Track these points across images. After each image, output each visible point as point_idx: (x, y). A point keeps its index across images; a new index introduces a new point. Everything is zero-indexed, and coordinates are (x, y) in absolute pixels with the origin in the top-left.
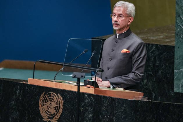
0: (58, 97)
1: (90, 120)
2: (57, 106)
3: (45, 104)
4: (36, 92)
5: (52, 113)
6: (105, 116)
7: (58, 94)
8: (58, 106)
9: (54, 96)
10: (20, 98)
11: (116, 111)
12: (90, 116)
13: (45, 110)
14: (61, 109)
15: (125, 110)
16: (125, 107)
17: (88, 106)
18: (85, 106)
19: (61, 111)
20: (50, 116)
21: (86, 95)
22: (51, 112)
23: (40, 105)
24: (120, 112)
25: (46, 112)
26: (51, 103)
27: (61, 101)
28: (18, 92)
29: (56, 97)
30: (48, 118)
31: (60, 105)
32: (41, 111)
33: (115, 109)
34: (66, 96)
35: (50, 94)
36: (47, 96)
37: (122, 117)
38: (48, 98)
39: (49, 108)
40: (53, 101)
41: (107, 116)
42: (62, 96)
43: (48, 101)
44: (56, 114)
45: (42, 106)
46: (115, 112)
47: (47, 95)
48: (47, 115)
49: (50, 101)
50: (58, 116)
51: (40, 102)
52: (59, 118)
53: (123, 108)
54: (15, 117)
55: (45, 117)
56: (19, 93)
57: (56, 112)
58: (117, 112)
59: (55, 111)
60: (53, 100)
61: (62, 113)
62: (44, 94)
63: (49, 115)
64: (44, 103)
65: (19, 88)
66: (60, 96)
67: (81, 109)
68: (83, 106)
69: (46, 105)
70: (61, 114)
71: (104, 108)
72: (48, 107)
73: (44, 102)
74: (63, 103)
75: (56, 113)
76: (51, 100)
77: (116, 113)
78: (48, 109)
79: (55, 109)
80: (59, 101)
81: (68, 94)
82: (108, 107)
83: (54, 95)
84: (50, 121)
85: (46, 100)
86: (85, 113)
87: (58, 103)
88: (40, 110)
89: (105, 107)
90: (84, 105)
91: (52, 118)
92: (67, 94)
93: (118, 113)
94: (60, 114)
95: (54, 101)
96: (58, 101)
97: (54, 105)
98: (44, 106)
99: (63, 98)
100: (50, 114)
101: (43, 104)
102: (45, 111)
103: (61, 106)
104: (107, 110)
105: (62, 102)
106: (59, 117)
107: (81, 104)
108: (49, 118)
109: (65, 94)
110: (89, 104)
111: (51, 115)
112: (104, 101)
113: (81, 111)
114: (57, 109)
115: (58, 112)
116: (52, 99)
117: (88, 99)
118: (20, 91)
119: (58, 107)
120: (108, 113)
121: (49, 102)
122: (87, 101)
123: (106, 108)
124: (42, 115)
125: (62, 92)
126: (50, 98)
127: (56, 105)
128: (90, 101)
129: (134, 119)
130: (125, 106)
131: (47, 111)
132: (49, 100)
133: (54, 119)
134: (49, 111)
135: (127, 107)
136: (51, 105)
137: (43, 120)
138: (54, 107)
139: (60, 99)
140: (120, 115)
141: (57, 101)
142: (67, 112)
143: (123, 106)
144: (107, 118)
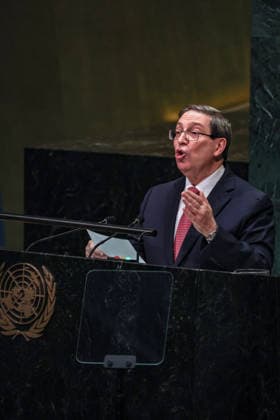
2: (40, 296)
3: (7, 294)
6: (174, 318)
8: (44, 296)
9: (32, 274)
12: (131, 318)
14: (51, 303)
19: (50, 308)
20: (20, 323)
21: (119, 267)
22: (23, 313)
25: (9, 313)
26: (22, 291)
27: (49, 284)
30: (13, 327)
31: (49, 293)
34: (65, 269)
35: (21, 267)
36: (11, 274)
38: (14, 278)
39: (19, 304)
40: (29, 285)
41: (178, 318)
42: (53, 271)
43: (14, 284)
47: (12, 270)
48: (12, 322)
49: (20, 284)
50: (43, 322)
52: (46, 327)
53: (221, 296)
55: (7, 325)
57: (37, 311)
59: (34, 309)
60: (29, 282)
62: (5, 269)
63: (18, 320)
64: (5, 291)
66: (47, 272)
67: (106, 301)
68: (111, 295)
69: (9, 296)
70: (52, 316)
72: (16, 301)
73: (3, 289)
74: (57, 289)
75: (37, 315)
76: (24, 282)
78: (16, 305)
79: (35, 306)
80: (46, 285)
81: (69, 266)
83: (31, 269)
84: (20, 335)
85: (9, 283)
87: (42, 289)
90: (113, 292)
92: (65, 265)
93: (208, 308)
94: (47, 318)
95: (32, 286)
96: (42, 284)
98: (3, 297)
99: (56, 277)
100: (22, 317)
101: (2, 293)
102: (6, 312)
103: (52, 296)
105: (52, 286)
106: (45, 324)
107: (107, 290)
109: (62, 266)
110: (128, 290)
111: (24, 320)
113: (107, 306)
114: (39, 303)
115: (43, 311)
116: (26, 279)
117: (123, 277)
119: (42, 298)
121: (17, 289)
122: (120, 281)
126: (21, 278)
127: (38, 293)
130: (224, 289)
131: (14, 310)
132: (17, 283)
133: (32, 329)
134: (17, 309)
136: (23, 296)
138: (32, 301)
139: (49, 279)
141: (38, 285)
142: (68, 312)
143: (221, 291)
144: (177, 321)
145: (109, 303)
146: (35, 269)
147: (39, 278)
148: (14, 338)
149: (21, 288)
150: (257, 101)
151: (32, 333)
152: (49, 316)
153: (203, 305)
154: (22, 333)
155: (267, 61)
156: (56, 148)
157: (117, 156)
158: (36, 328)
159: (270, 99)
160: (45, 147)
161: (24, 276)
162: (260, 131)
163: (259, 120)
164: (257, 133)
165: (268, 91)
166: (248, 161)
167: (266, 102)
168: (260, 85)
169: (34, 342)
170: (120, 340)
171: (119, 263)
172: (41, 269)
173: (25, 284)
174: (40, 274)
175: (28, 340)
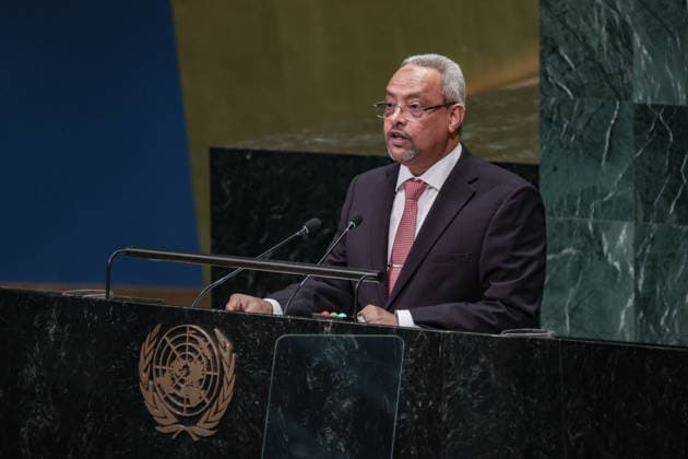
0: (216, 341)
1: (346, 419)
2: (212, 373)
3: (164, 371)
4: (125, 328)
6: (408, 403)
8: (218, 374)
9: (200, 340)
10: (63, 354)
11: (449, 381)
12: (347, 404)
13: (164, 393)
14: (229, 384)
15: (485, 375)
16: (483, 366)
17: (337, 369)
19: (227, 391)
20: (184, 414)
21: (327, 329)
22: (188, 400)
23: (144, 376)
24: (465, 384)
25: (166, 399)
26: (186, 367)
27: (226, 355)
28: (51, 331)
29: (206, 341)
31: (226, 368)
32: (148, 396)
33: (448, 374)
34: (248, 333)
35: (184, 330)
36: (169, 341)
37: (475, 401)
38: (174, 348)
39: (182, 386)
40: (196, 357)
41: (414, 404)
42: (231, 335)
43: (174, 357)
44: (211, 406)
45: (151, 378)
46: (447, 385)
47: (170, 336)
48: (171, 412)
49: (183, 357)
50: (216, 413)
51: (143, 364)
52: (221, 419)
53: (477, 369)
54: (41, 426)
55: (166, 418)
56: (56, 334)
57: (209, 396)
58: (453, 387)
59: (204, 394)
60: (197, 353)
62: (160, 335)
63: (181, 409)
64: (160, 367)
65: (54, 316)
66: (222, 338)
67: (309, 380)
68: (316, 370)
69: (167, 374)
70: (230, 404)
72: (177, 380)
73: (158, 364)
74: (236, 363)
75: (208, 402)
76: (188, 353)
77: (448, 391)
78: (178, 388)
79: (205, 388)
80: (221, 357)
81: (255, 328)
82: (416, 370)
83: (198, 333)
84: (184, 432)
85: (166, 355)
87: (215, 363)
88: (143, 391)
90: (320, 366)
91: (193, 420)
92: (248, 327)
93: (459, 389)
94: (223, 406)
95: (200, 358)
96: (214, 357)
97: (198, 370)
98: (158, 376)
99: (236, 344)
100: (186, 406)
101: (157, 370)
102: (162, 398)
103: (229, 374)
104: (413, 380)
105: (230, 360)
106: (221, 415)
107: (310, 364)
108: (181, 420)
109: (243, 328)
110: (341, 362)
111: (191, 410)
113: (310, 388)
114: (211, 385)
115: (217, 396)
116: (191, 349)
117: (334, 344)
118: (61, 324)
119: (215, 377)
120: (418, 389)
121: (179, 364)
122: (329, 350)
123: (410, 372)
124: (153, 411)
126: (184, 347)
127: (209, 369)
128: (342, 349)
129: (520, 408)
130: (483, 360)
131: (174, 395)
132: (178, 355)
133: (201, 423)
134: (178, 394)
135: (492, 367)
136: (188, 374)
137: (158, 428)
138: (201, 380)
139: (224, 348)
140: (465, 395)
141: (209, 356)
142: (253, 396)
143: (477, 362)
144: (414, 409)
145: (313, 383)
146: (204, 332)
147: (210, 346)
148: (174, 437)
149: (183, 363)
150: (550, 73)
151: (201, 430)
153: (452, 383)
154: (187, 429)
155: (564, 13)
156: (257, 148)
157: (346, 157)
158: (206, 422)
159: (570, 69)
160: (240, 146)
161: (188, 344)
162: (554, 117)
163: (553, 100)
164: (551, 120)
165: (566, 57)
166: (538, 162)
167: (563, 74)
168: (555, 50)
169: (205, 442)
170: (330, 438)
171: (328, 324)
172: (213, 335)
173: (190, 357)
174: (210, 341)
175: (195, 439)
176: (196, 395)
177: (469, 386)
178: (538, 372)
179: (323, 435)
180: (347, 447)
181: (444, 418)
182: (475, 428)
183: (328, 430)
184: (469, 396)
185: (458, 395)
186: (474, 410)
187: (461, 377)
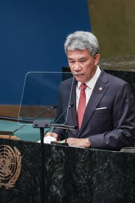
0: (15, 152)
1: (60, 182)
2: (13, 164)
5: (7, 175)
6: (82, 177)
7: (15, 147)
8: (15, 164)
9: (9, 151)
11: (96, 168)
12: (60, 177)
14: (19, 168)
15: (109, 166)
16: (109, 163)
17: (57, 163)
18: (53, 163)
19: (19, 171)
20: (3, 179)
21: (54, 148)
22: (5, 174)
26: (4, 161)
27: (18, 157)
29: (11, 151)
31: (18, 162)
33: (95, 166)
34: (26, 149)
35: (3, 147)
37: (106, 176)
39: (3, 168)
40: (7, 158)
41: (84, 177)
42: (20, 149)
44: (13, 176)
46: (95, 170)
49: (3, 157)
50: (14, 179)
52: (17, 181)
53: (106, 164)
57: (12, 172)
58: (98, 170)
59: (10, 171)
60: (8, 156)
61: (20, 173)
66: (17, 150)
67: (47, 167)
68: (50, 164)
70: (20, 175)
71: (79, 165)
72: (1, 166)
74: (22, 160)
75: (12, 175)
76: (5, 156)
77: (96, 172)
78: (1, 169)
79: (11, 169)
80: (16, 158)
81: (28, 147)
82: (85, 164)
83: (8, 148)
84: (3, 186)
86: (53, 172)
87: (14, 160)
89: (81, 163)
90: (51, 162)
91: (6, 182)
92: (26, 146)
93: (99, 171)
94: (17, 176)
95: (9, 158)
96: (14, 157)
97: (8, 162)
99: (21, 153)
103: (19, 164)
104: (84, 168)
105: (20, 158)
106: (16, 179)
107: (47, 161)
108: (3, 181)
109: (24, 147)
110: (58, 161)
111: (6, 177)
112: (80, 155)
113: (48, 170)
114: (13, 168)
115: (15, 172)
116: (6, 154)
117: (56, 153)
119: (14, 165)
120: (85, 171)
122: (54, 156)
123: (82, 165)
125: (20, 145)
126: (3, 153)
127: (12, 162)
128: (59, 155)
129: (122, 179)
130: (108, 161)
132: (1, 156)
133: (9, 183)
134: (1, 171)
135: (112, 163)
136: (5, 164)
138: (9, 166)
139: (17, 154)
140: (102, 174)
141: (12, 157)
142: (28, 173)
143: (106, 161)
144: (84, 179)
145: (49, 169)
146: (10, 148)
147: (12, 153)
149: (3, 159)
151: (10, 185)
152: (18, 175)
154: (4, 184)
158: (11, 182)
161: (5, 152)
169: (11, 190)
170: (55, 189)
171: (54, 146)
172: (13, 149)
173: (5, 157)
174: (13, 152)
175: (7, 188)
176: (8, 172)
177: (103, 171)
178: (129, 165)
179: (52, 188)
180: (61, 193)
181: (94, 183)
182: (106, 186)
183: (54, 186)
184: (103, 174)
185: (99, 174)
186: (105, 180)
187: (101, 167)
